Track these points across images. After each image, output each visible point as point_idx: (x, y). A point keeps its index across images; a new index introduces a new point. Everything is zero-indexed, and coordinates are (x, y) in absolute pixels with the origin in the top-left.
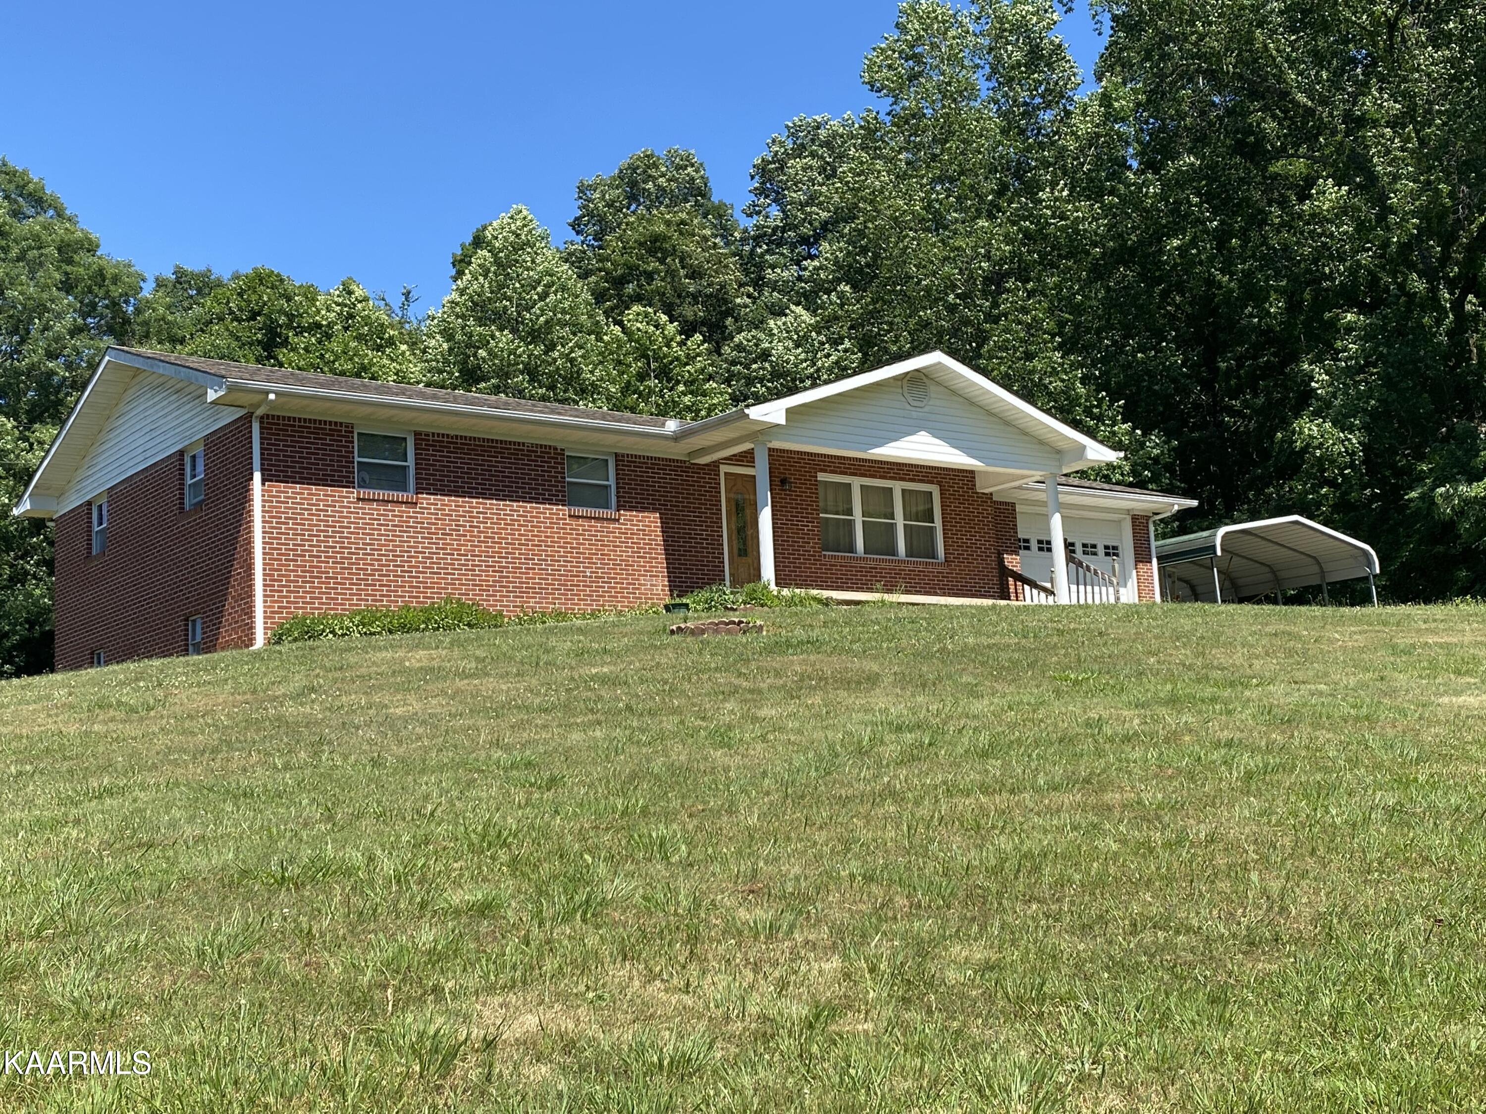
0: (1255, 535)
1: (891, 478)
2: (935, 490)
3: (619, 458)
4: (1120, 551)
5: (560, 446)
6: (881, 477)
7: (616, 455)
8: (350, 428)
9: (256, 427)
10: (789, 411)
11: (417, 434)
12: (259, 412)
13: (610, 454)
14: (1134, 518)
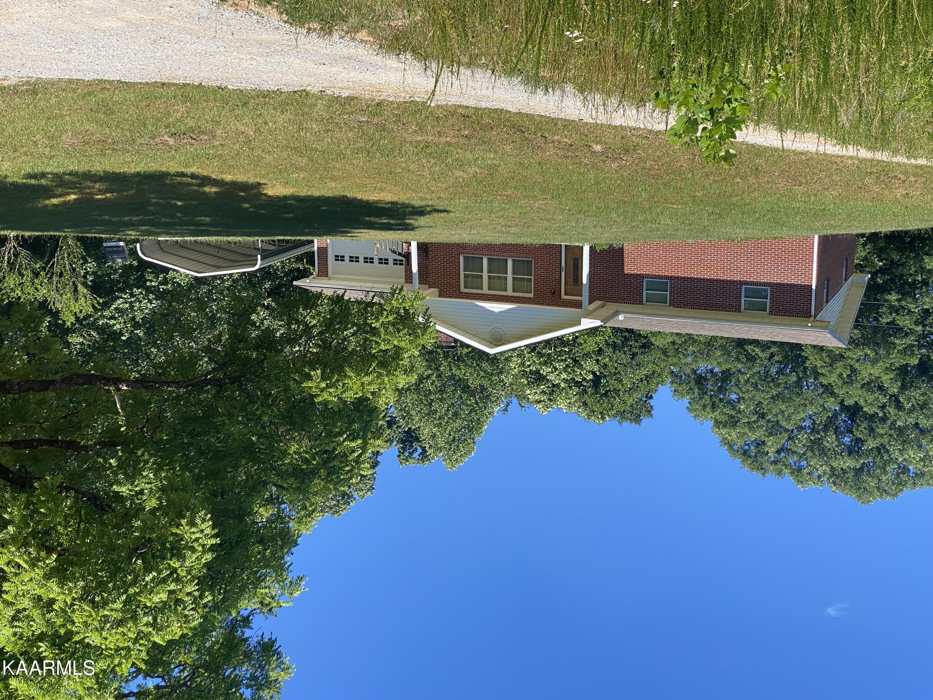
0: (214, 266)
1: (490, 295)
2: (463, 289)
3: (641, 303)
4: (334, 258)
5: (671, 308)
6: (496, 295)
7: (642, 304)
8: (771, 313)
9: (813, 313)
10: (579, 324)
11: (740, 312)
12: (812, 319)
13: (646, 305)
14: (327, 275)
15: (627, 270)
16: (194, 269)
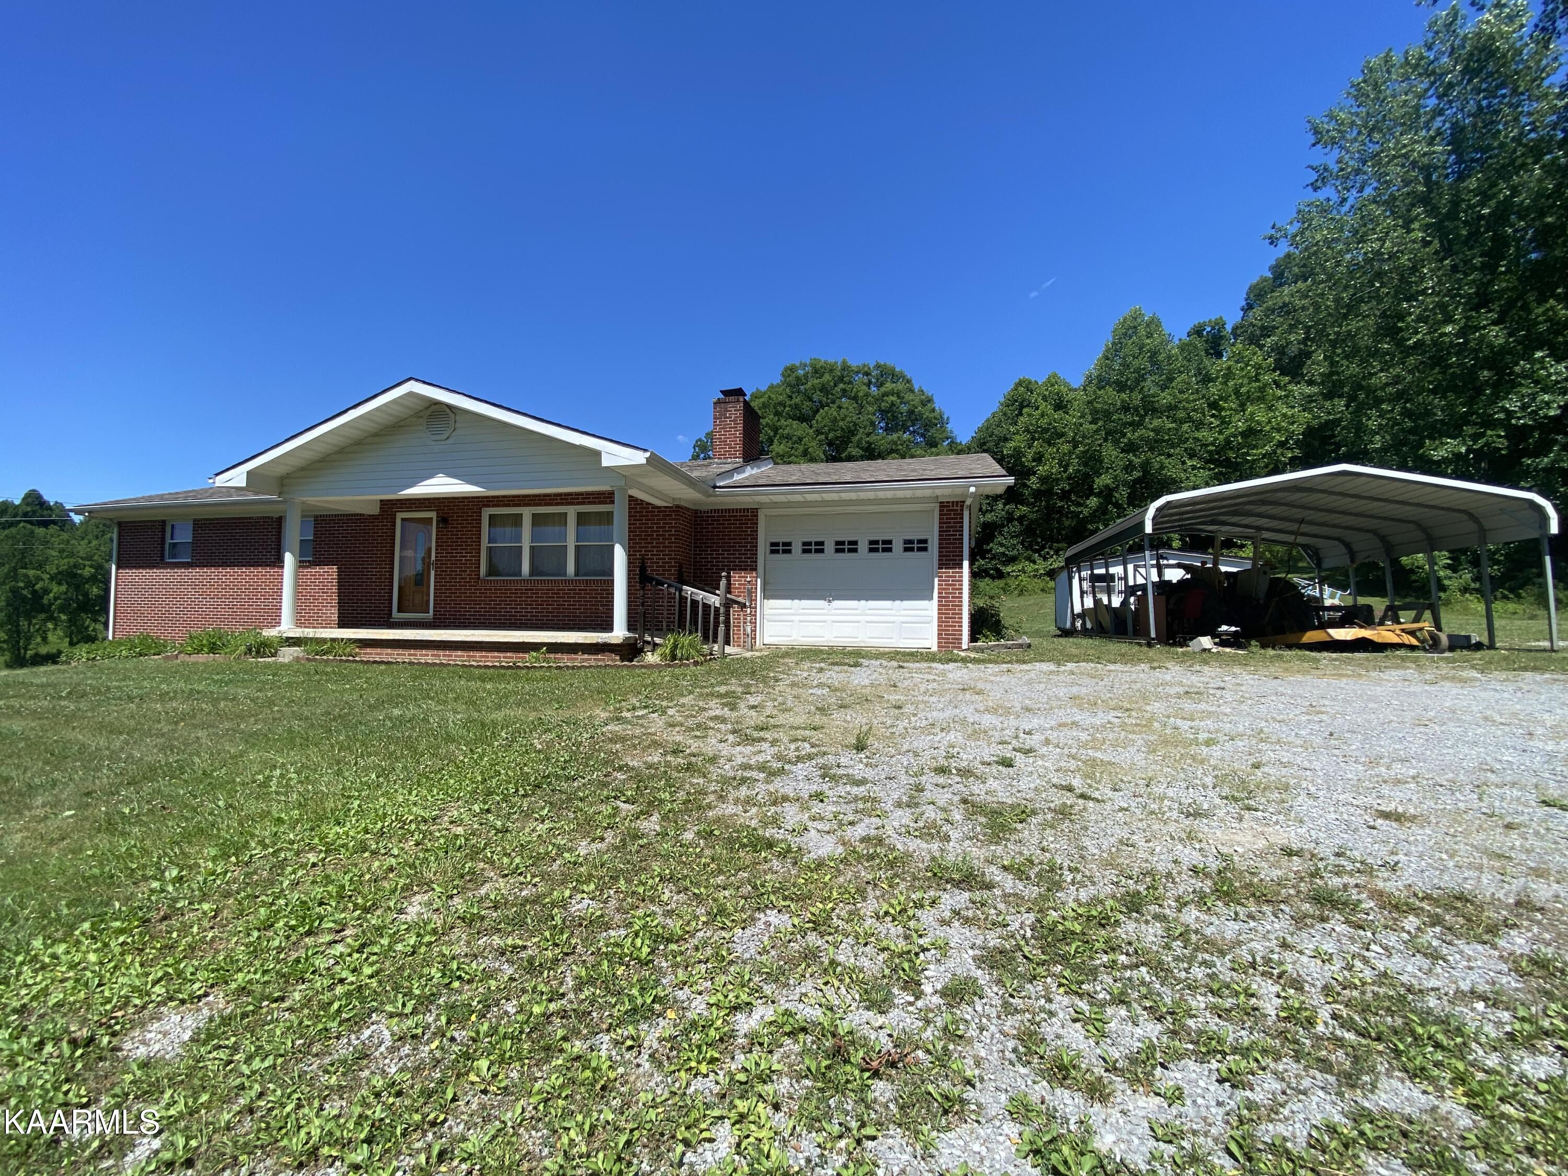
14: (942, 505)
15: (332, 571)
16: (1363, 479)
